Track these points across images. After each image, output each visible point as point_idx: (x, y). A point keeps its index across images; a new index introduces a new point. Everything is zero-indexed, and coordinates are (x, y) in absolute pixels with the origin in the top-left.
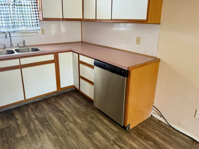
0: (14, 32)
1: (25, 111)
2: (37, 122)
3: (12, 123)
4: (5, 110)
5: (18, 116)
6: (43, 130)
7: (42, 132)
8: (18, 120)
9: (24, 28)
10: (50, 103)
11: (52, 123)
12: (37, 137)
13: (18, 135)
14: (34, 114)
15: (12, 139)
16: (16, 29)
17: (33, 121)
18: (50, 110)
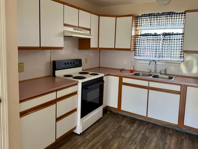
0: (159, 61)
1: (142, 125)
2: (140, 136)
3: (128, 127)
4: (133, 117)
5: (135, 125)
6: (137, 143)
7: (136, 143)
8: (133, 127)
9: (169, 59)
10: (165, 132)
11: (148, 145)
12: (130, 143)
13: (123, 134)
14: (145, 130)
15: (119, 134)
16: (161, 59)
17: (139, 134)
18: (158, 136)
